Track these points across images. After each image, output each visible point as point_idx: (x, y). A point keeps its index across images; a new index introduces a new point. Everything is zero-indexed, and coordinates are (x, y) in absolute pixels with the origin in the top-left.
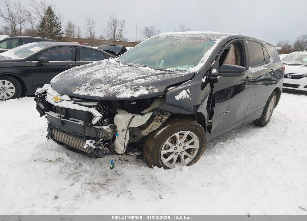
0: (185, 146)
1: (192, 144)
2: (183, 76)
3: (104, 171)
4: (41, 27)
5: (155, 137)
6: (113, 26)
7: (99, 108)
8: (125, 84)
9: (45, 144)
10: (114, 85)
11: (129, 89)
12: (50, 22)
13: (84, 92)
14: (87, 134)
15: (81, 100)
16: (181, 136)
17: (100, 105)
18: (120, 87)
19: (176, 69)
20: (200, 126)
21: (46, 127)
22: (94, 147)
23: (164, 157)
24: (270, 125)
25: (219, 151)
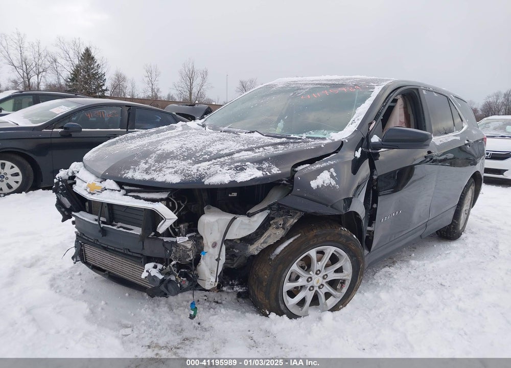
0: (326, 275)
1: (340, 270)
2: (322, 146)
3: (177, 321)
4: (72, 80)
5: (273, 257)
6: (189, 79)
7: (170, 203)
8: (219, 160)
9: (70, 273)
10: (200, 162)
11: (227, 168)
12: (88, 72)
13: (144, 174)
14: (147, 253)
15: (138, 188)
16: (320, 255)
17: (174, 199)
18: (211, 164)
19: (307, 136)
20: (354, 236)
21: (72, 242)
22: (161, 277)
23: (288, 295)
24: (466, 237)
25: (385, 284)
